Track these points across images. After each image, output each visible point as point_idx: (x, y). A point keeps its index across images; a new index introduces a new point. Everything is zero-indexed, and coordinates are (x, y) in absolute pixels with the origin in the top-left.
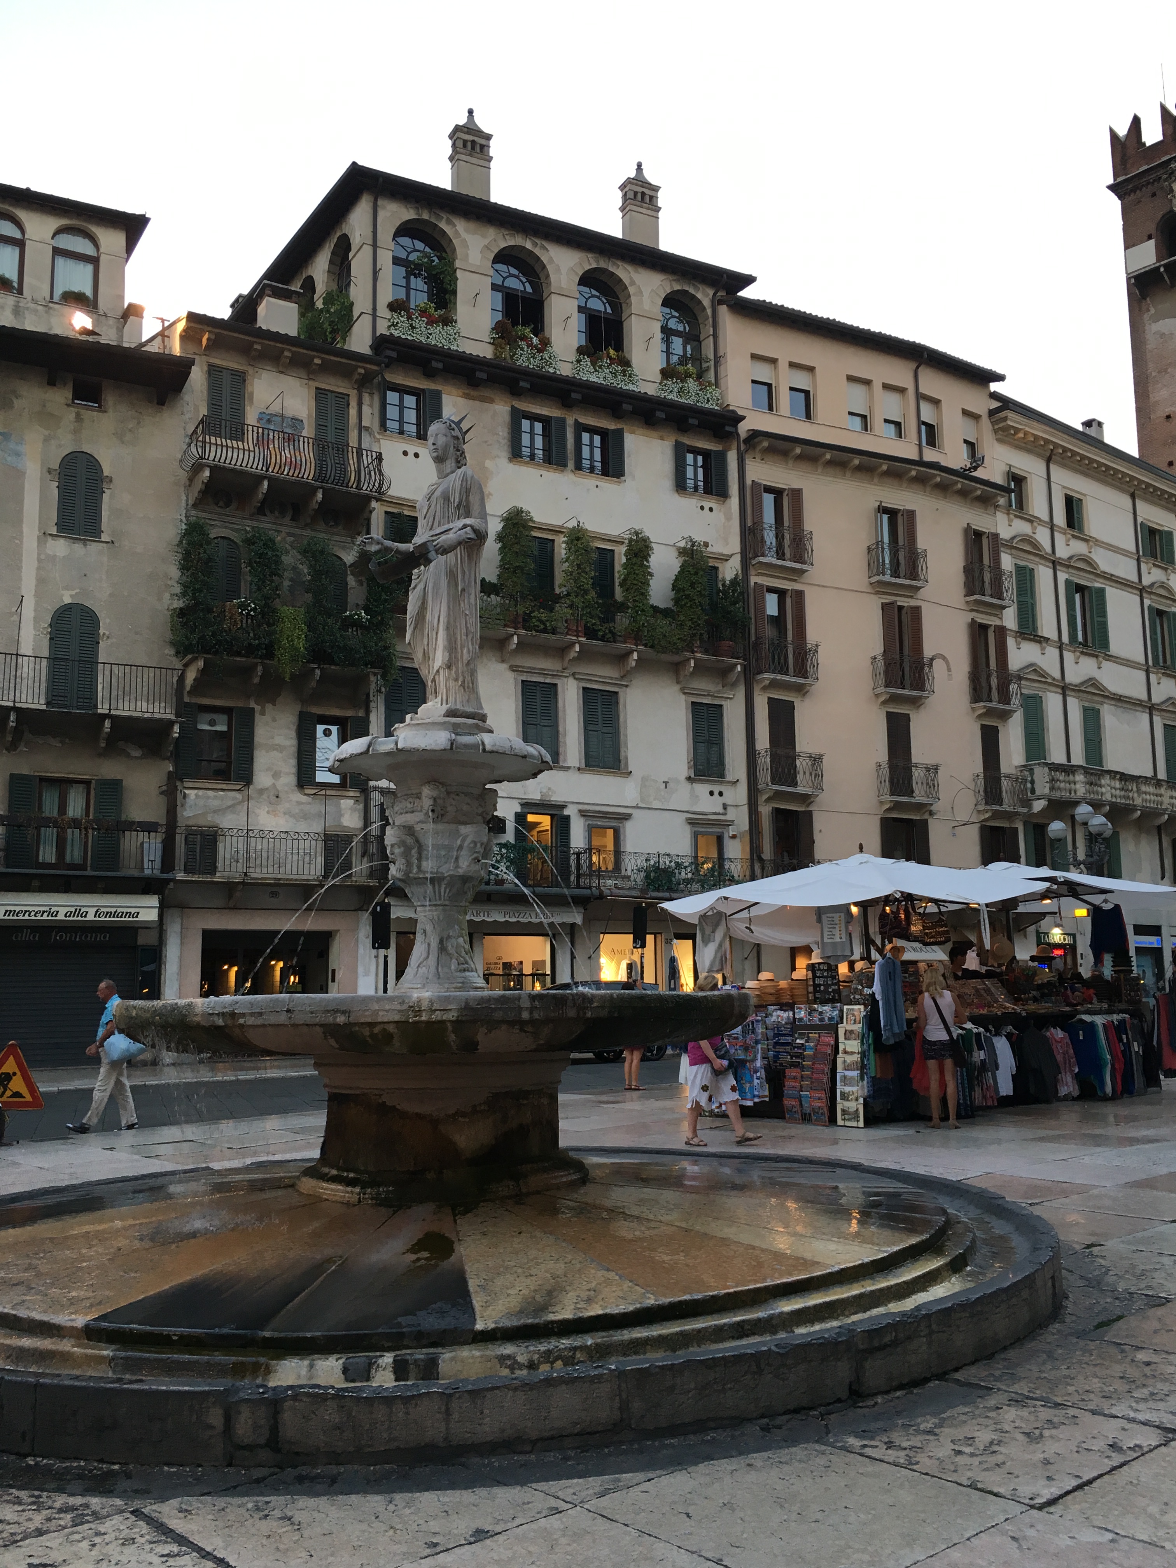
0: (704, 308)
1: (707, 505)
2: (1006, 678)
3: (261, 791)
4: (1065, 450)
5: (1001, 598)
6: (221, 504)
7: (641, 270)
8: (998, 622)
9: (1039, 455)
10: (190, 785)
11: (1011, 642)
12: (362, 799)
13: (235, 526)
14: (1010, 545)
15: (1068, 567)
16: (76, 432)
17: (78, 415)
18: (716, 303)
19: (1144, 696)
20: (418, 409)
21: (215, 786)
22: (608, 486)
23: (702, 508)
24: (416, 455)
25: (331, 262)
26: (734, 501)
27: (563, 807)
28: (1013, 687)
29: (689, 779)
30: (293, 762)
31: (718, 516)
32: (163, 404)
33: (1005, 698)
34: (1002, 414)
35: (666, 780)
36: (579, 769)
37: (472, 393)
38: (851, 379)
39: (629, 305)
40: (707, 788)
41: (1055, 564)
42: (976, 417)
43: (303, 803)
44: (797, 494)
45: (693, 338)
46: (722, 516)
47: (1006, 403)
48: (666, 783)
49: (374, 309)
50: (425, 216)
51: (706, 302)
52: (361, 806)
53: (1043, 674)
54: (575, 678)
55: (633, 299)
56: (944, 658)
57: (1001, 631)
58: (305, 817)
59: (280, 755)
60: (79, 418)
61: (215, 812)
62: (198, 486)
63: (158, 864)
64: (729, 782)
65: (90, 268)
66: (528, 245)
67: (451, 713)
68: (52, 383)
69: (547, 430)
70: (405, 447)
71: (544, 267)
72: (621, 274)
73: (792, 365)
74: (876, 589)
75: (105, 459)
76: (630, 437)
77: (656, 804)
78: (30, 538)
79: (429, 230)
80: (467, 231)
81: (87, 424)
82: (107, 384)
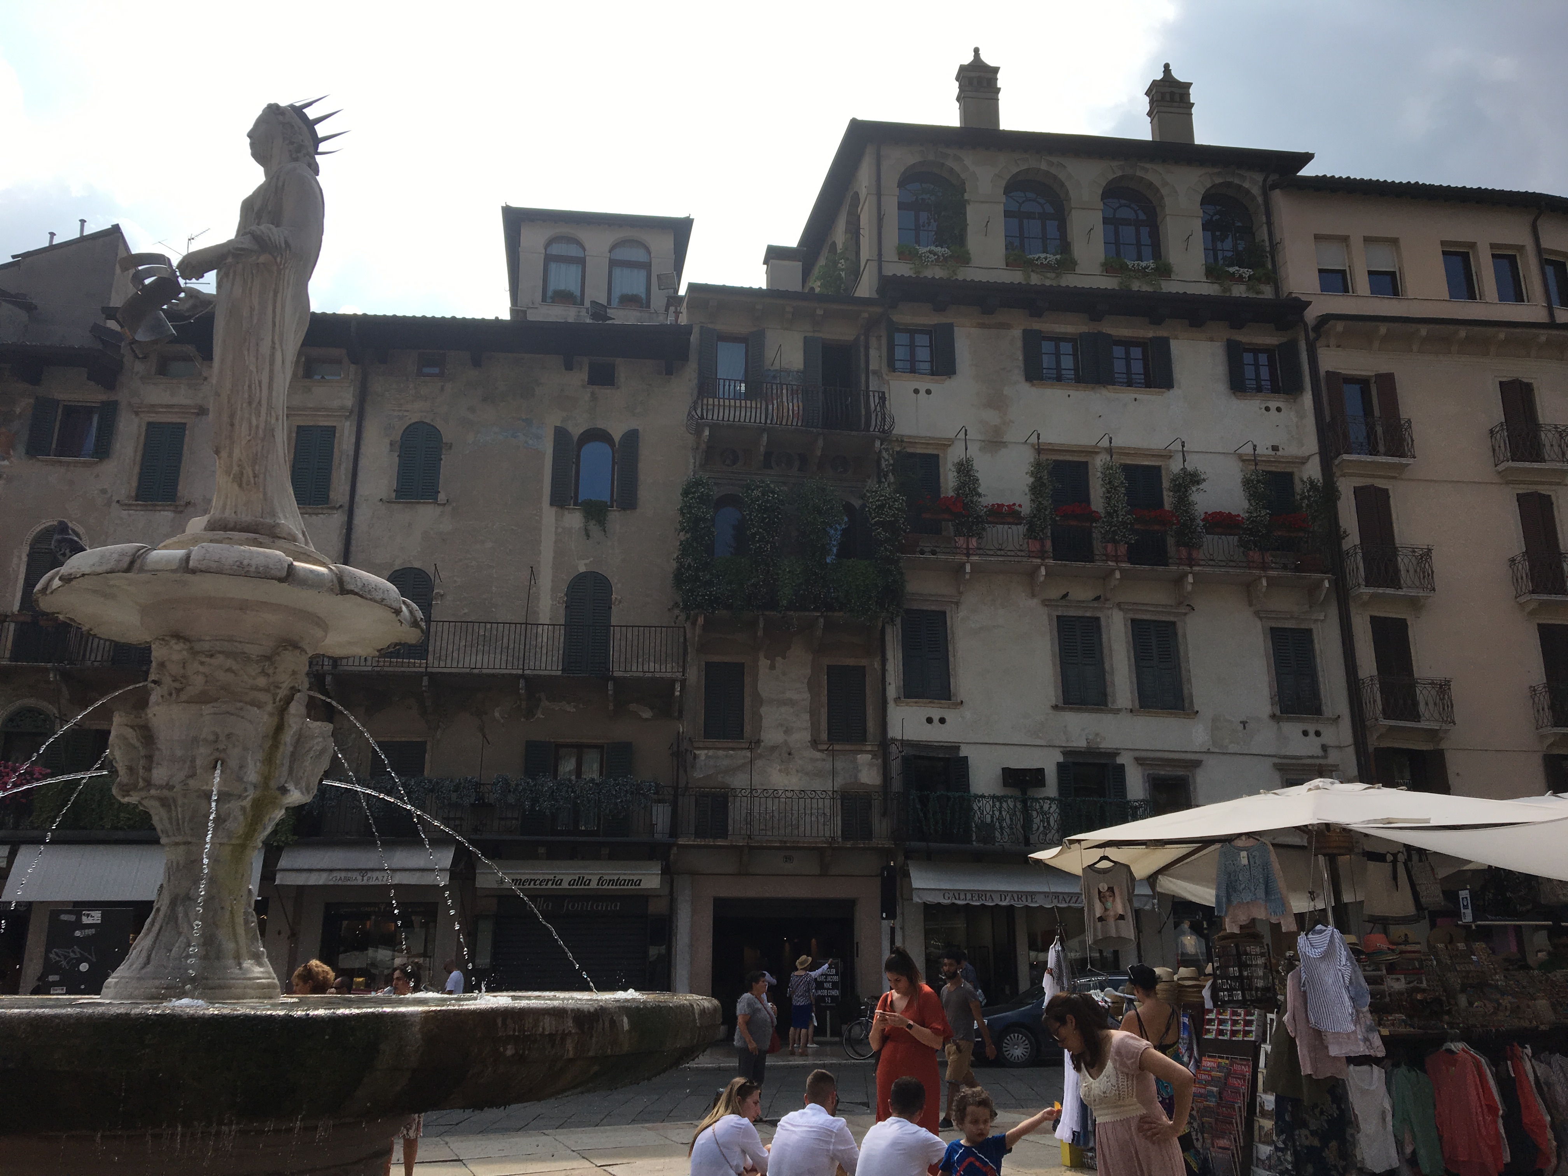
0: (1254, 198)
1: (1273, 405)
3: (773, 748)
6: (727, 462)
7: (1175, 170)
10: (701, 745)
12: (880, 754)
13: (741, 482)
16: (591, 410)
18: (1268, 188)
20: (930, 346)
21: (724, 745)
23: (1267, 409)
24: (928, 392)
25: (847, 223)
26: (1307, 399)
27: (1115, 755)
29: (1273, 716)
31: (1289, 416)
32: (669, 372)
35: (1245, 719)
36: (1131, 711)
37: (986, 320)
38: (1447, 245)
39: (1164, 207)
40: (1301, 727)
43: (817, 760)
44: (1387, 381)
45: (1241, 230)
46: (1292, 415)
48: (1244, 723)
49: (880, 255)
50: (932, 158)
51: (1256, 191)
52: (879, 762)
54: (1120, 609)
55: (1168, 201)
58: (819, 774)
59: (793, 710)
60: (593, 396)
61: (724, 772)
62: (703, 446)
63: (666, 828)
64: (1328, 719)
65: (643, 274)
66: (1044, 166)
68: (569, 367)
69: (1075, 349)
70: (917, 385)
71: (1062, 185)
72: (1151, 177)
73: (1367, 240)
74: (1506, 478)
75: (617, 432)
76: (1173, 344)
77: (1232, 748)
78: (549, 514)
79: (936, 171)
80: (976, 163)
81: (603, 401)
82: (620, 361)
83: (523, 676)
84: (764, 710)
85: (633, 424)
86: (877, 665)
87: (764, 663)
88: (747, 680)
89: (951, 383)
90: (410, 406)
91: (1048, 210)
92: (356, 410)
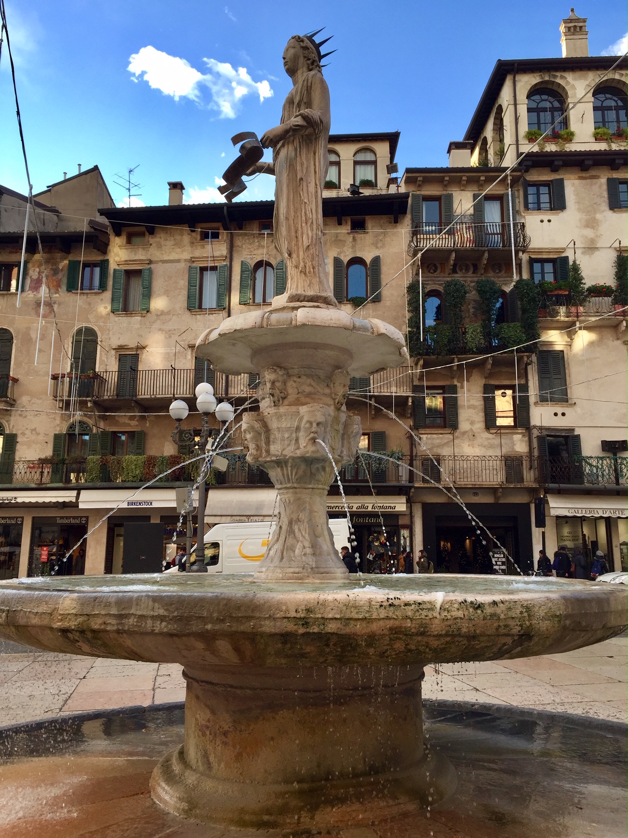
3: (464, 433)
6: (432, 271)
10: (423, 432)
12: (527, 434)
13: (440, 282)
16: (353, 247)
17: (354, 238)
20: (549, 194)
21: (436, 432)
24: (549, 221)
25: (495, 124)
30: (482, 414)
32: (396, 222)
37: (584, 174)
43: (490, 439)
49: (517, 140)
50: (547, 78)
52: (527, 439)
58: (491, 446)
59: (474, 411)
60: (354, 239)
61: (437, 447)
62: (418, 263)
63: (407, 478)
66: (617, 77)
68: (340, 223)
70: (542, 217)
75: (368, 258)
79: (550, 86)
80: (575, 79)
81: (359, 241)
82: (367, 217)
85: (376, 253)
89: (563, 215)
90: (256, 252)
91: (620, 103)
92: (228, 256)
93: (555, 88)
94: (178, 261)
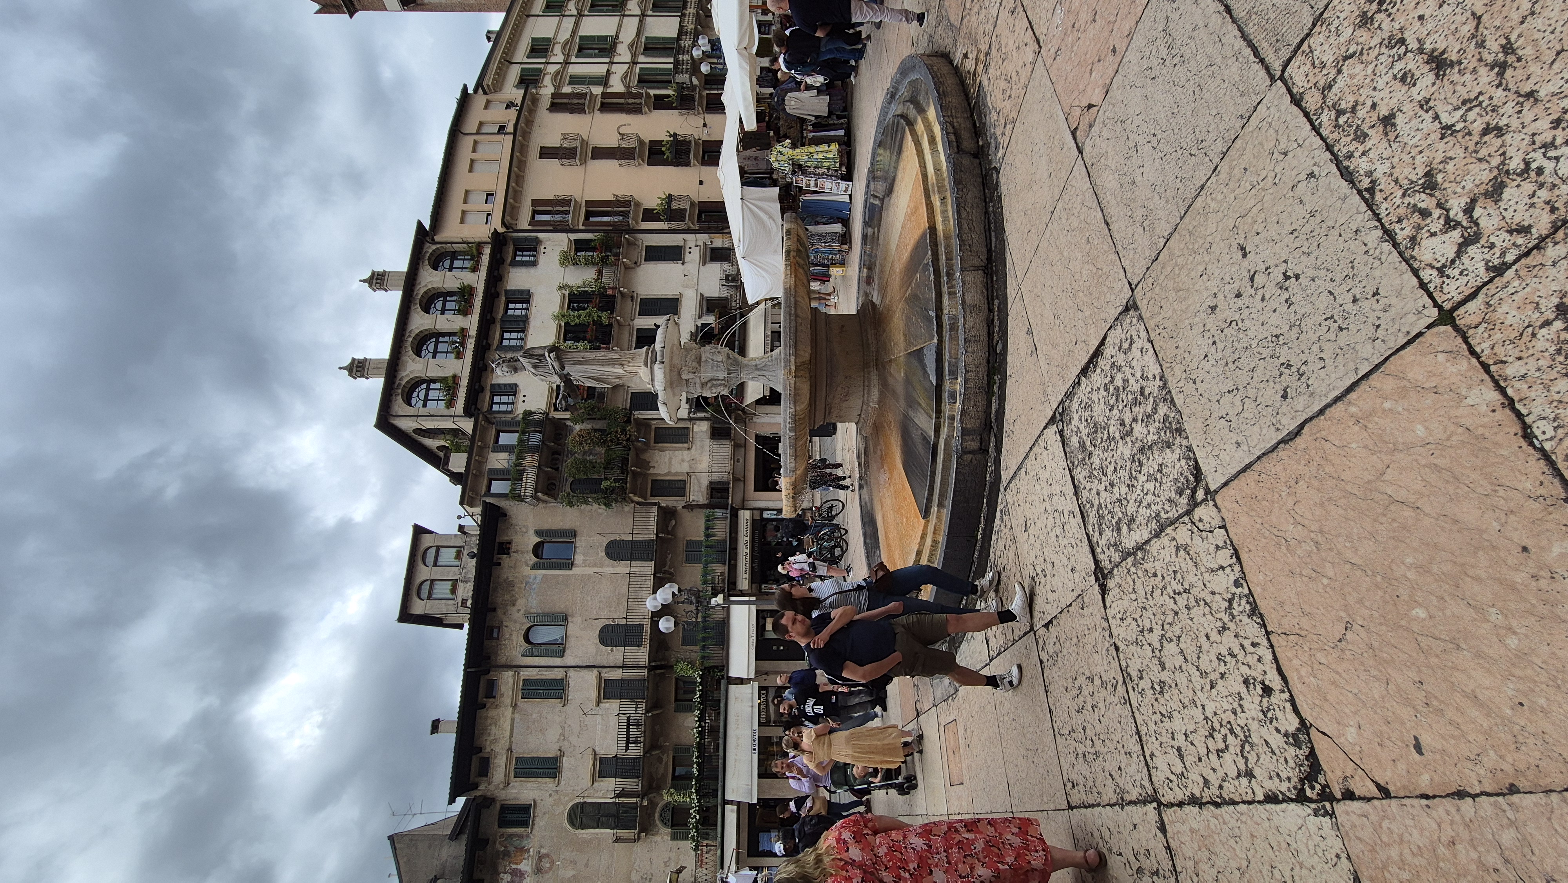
0: (437, 249)
1: (542, 250)
2: (628, 94)
3: (690, 467)
4: (504, 52)
5: (586, 94)
6: (554, 487)
7: (418, 282)
8: (599, 96)
9: (508, 68)
10: (688, 499)
11: (609, 90)
13: (564, 481)
14: (557, 87)
15: (568, 55)
16: (523, 552)
17: (515, 553)
18: (434, 242)
19: (638, 18)
20: (501, 395)
22: (536, 301)
23: (544, 253)
24: (525, 396)
25: (428, 437)
26: (541, 236)
27: (697, 326)
28: (634, 91)
29: (683, 264)
30: (677, 453)
31: (547, 244)
32: (506, 515)
33: (639, 96)
34: (486, 87)
35: (683, 275)
38: (471, 170)
39: (438, 288)
40: (687, 254)
41: (567, 63)
42: (488, 102)
44: (535, 202)
45: (454, 255)
46: (548, 243)
47: (479, 85)
48: (685, 275)
49: (451, 416)
50: (400, 391)
51: (434, 247)
53: (626, 73)
54: (634, 320)
55: (435, 285)
56: (619, 127)
57: (604, 95)
58: (702, 447)
59: (674, 459)
61: (700, 488)
62: (546, 498)
63: (724, 511)
64: (684, 244)
65: (442, 550)
66: (410, 339)
67: (646, 365)
68: (499, 564)
69: (507, 332)
70: (520, 401)
71: (421, 332)
72: (422, 292)
73: (465, 202)
74: (584, 162)
75: (536, 540)
76: (508, 288)
77: (695, 280)
78: (575, 571)
79: (407, 390)
80: (405, 371)
81: (519, 548)
82: (497, 540)
83: (654, 574)
84: (673, 471)
85: (531, 532)
86: (655, 422)
87: (652, 471)
88: (659, 478)
89: (521, 387)
90: (515, 643)
91: (434, 340)
92: (515, 669)
93: (409, 386)
94: (513, 720)
